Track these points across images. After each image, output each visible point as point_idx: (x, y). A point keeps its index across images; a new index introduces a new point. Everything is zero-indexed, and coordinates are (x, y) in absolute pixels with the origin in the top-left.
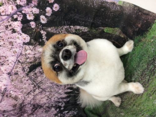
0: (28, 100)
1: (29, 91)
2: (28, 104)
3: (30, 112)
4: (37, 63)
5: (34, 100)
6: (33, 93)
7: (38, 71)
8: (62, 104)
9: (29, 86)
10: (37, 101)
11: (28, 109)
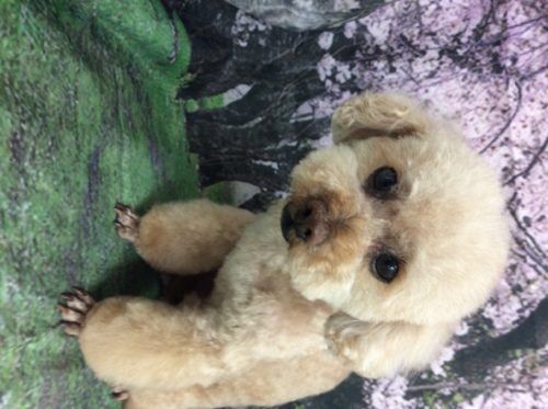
0: (536, 105)
1: (537, 169)
2: (531, 75)
3: (511, 13)
4: (516, 358)
5: (500, 104)
6: (514, 163)
7: (505, 309)
8: (335, 71)
9: (542, 208)
10: (484, 94)
11: (527, 35)
